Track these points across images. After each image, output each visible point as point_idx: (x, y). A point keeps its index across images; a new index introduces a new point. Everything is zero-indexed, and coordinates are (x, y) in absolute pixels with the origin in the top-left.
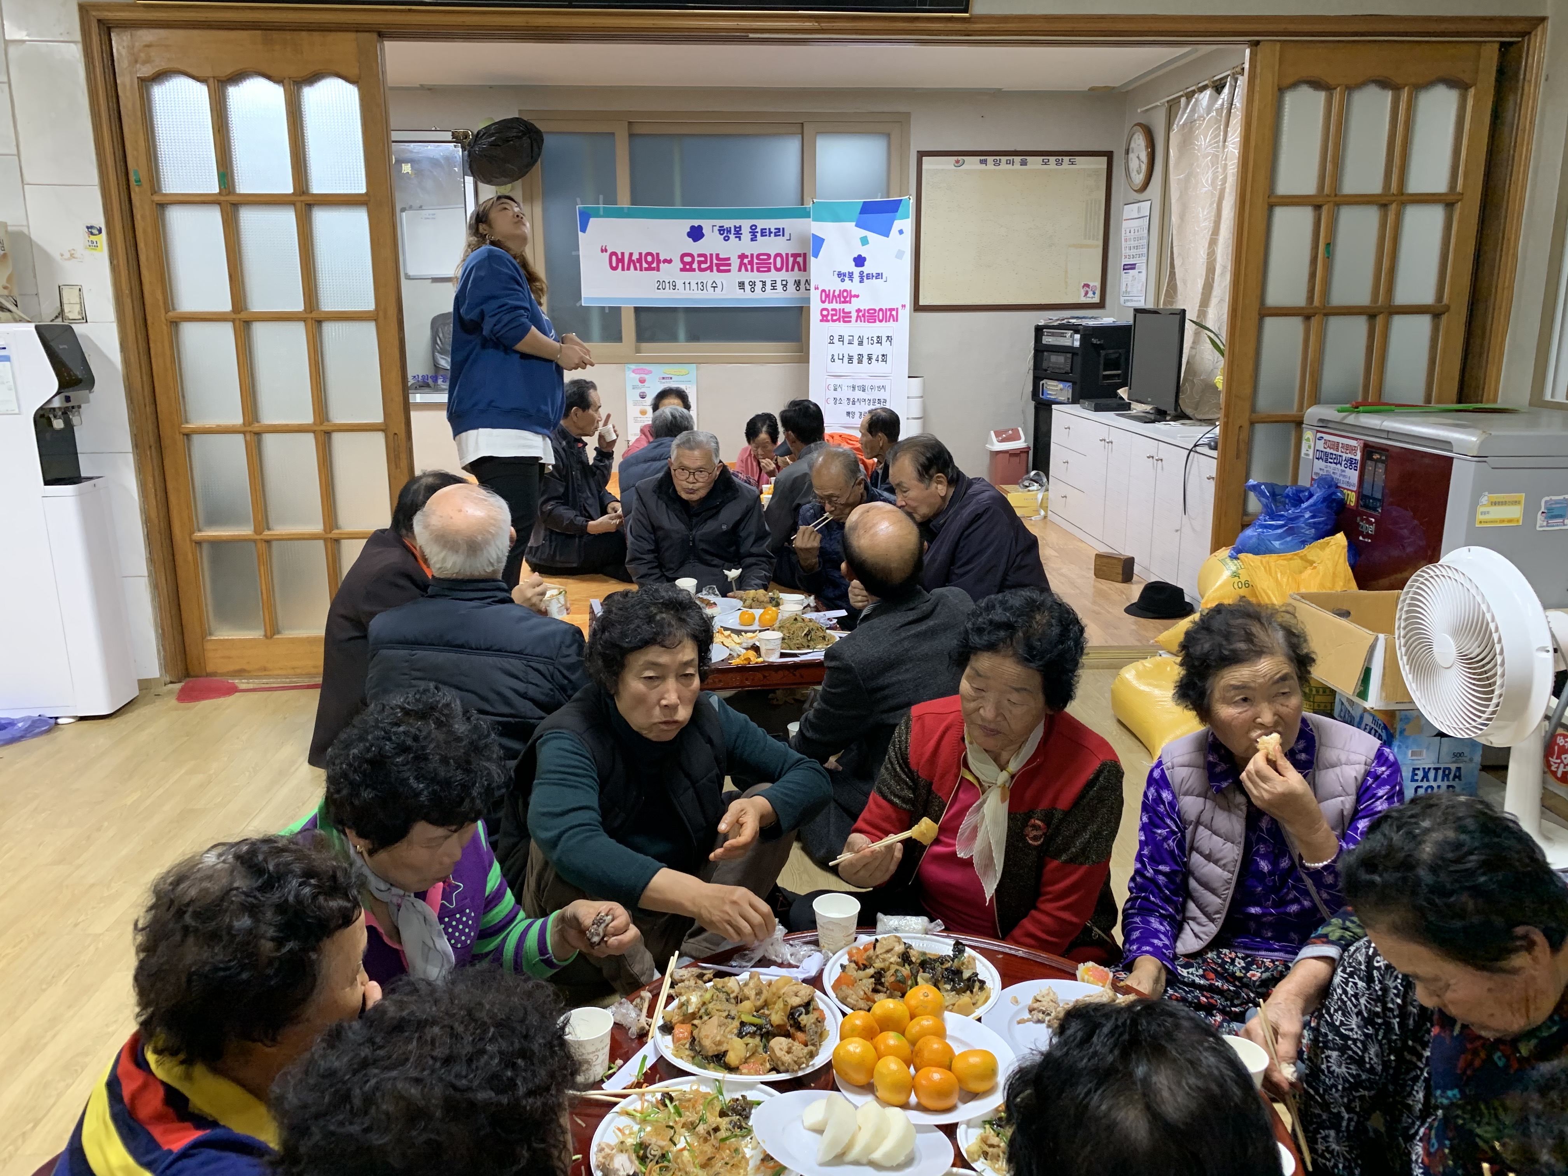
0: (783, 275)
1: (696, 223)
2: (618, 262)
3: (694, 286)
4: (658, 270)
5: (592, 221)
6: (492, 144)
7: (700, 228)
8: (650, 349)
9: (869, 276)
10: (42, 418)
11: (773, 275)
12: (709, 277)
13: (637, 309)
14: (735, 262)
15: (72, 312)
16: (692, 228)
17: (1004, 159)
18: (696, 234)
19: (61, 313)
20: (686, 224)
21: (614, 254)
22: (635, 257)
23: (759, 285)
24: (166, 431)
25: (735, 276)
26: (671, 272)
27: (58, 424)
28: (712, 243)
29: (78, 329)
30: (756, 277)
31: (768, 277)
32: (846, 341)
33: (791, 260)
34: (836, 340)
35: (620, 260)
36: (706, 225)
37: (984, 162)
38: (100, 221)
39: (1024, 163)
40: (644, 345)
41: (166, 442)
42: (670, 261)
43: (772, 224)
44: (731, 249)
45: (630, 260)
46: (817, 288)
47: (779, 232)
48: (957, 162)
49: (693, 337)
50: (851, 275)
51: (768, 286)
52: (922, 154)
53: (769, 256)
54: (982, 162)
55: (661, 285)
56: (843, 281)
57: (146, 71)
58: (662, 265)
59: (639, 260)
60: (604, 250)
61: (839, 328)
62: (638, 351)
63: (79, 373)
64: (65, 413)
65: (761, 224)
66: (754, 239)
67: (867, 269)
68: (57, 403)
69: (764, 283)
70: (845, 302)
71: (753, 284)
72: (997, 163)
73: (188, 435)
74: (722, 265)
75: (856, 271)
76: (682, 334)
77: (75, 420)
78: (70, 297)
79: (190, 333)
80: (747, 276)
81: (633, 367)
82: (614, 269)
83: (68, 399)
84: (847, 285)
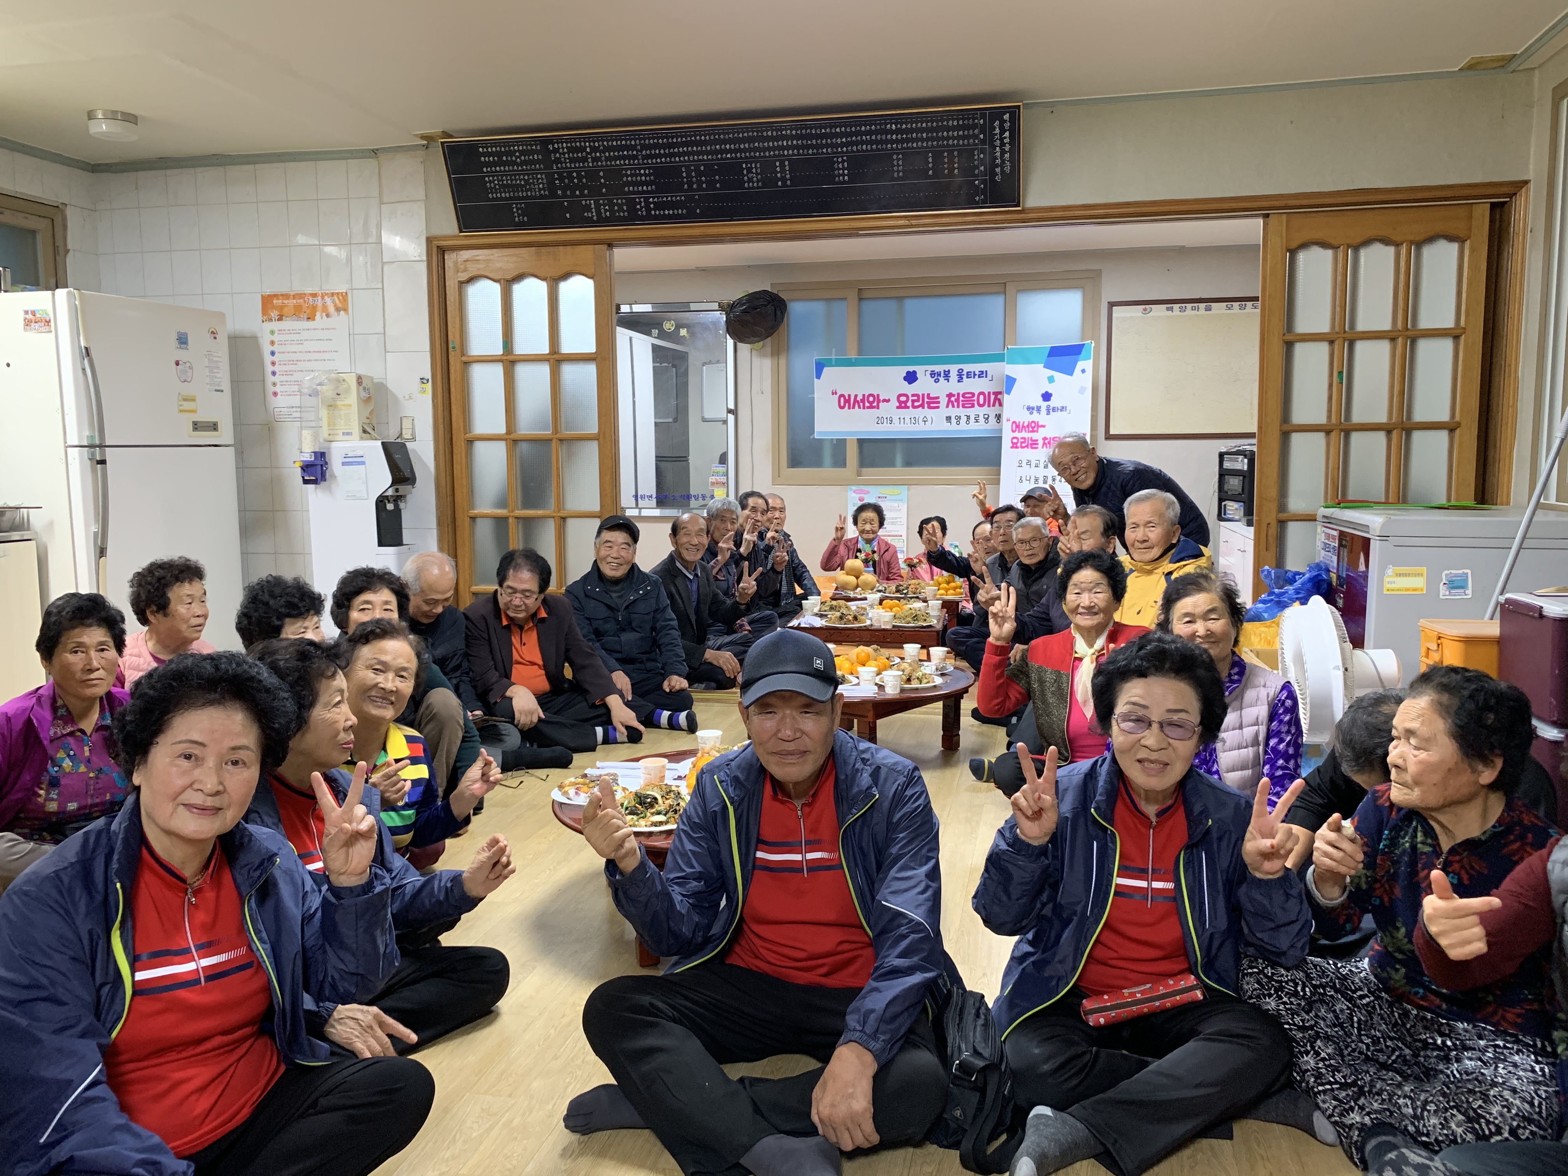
0: (985, 410)
1: (911, 369)
2: (846, 402)
3: (907, 420)
4: (878, 407)
5: (826, 370)
6: (744, 311)
7: (915, 373)
8: (870, 473)
9: (1054, 409)
10: (381, 502)
11: (977, 410)
12: (920, 413)
13: (861, 442)
14: (944, 400)
15: (407, 434)
16: (908, 373)
17: (1189, 306)
18: (911, 378)
19: (400, 436)
20: (903, 370)
21: (842, 396)
22: (859, 398)
23: (964, 419)
24: (459, 515)
25: (944, 410)
26: (888, 409)
27: (390, 507)
28: (924, 385)
29: (408, 445)
30: (962, 412)
31: (972, 412)
32: (1033, 465)
33: (992, 397)
34: (1024, 464)
35: (847, 401)
36: (920, 370)
37: (1171, 309)
38: (428, 375)
39: (1208, 309)
40: (864, 470)
41: (459, 522)
42: (888, 401)
43: (976, 368)
44: (941, 389)
45: (855, 400)
46: (1008, 420)
47: (982, 374)
48: (1145, 310)
49: (908, 463)
50: (1039, 409)
51: (972, 420)
52: (1112, 305)
53: (973, 394)
54: (1168, 309)
55: (880, 420)
56: (1031, 413)
57: (464, 277)
58: (881, 404)
59: (863, 401)
60: (834, 393)
61: (1027, 454)
62: (859, 475)
63: (407, 474)
64: (396, 499)
65: (967, 368)
66: (960, 380)
67: (1053, 403)
68: (390, 493)
69: (968, 417)
70: (1033, 431)
71: (958, 418)
72: (1182, 310)
73: (473, 519)
74: (932, 402)
75: (1044, 405)
76: (899, 460)
77: (402, 505)
78: (407, 424)
79: (480, 448)
80: (953, 412)
81: (854, 488)
82: (842, 408)
83: (397, 490)
84: (1035, 417)
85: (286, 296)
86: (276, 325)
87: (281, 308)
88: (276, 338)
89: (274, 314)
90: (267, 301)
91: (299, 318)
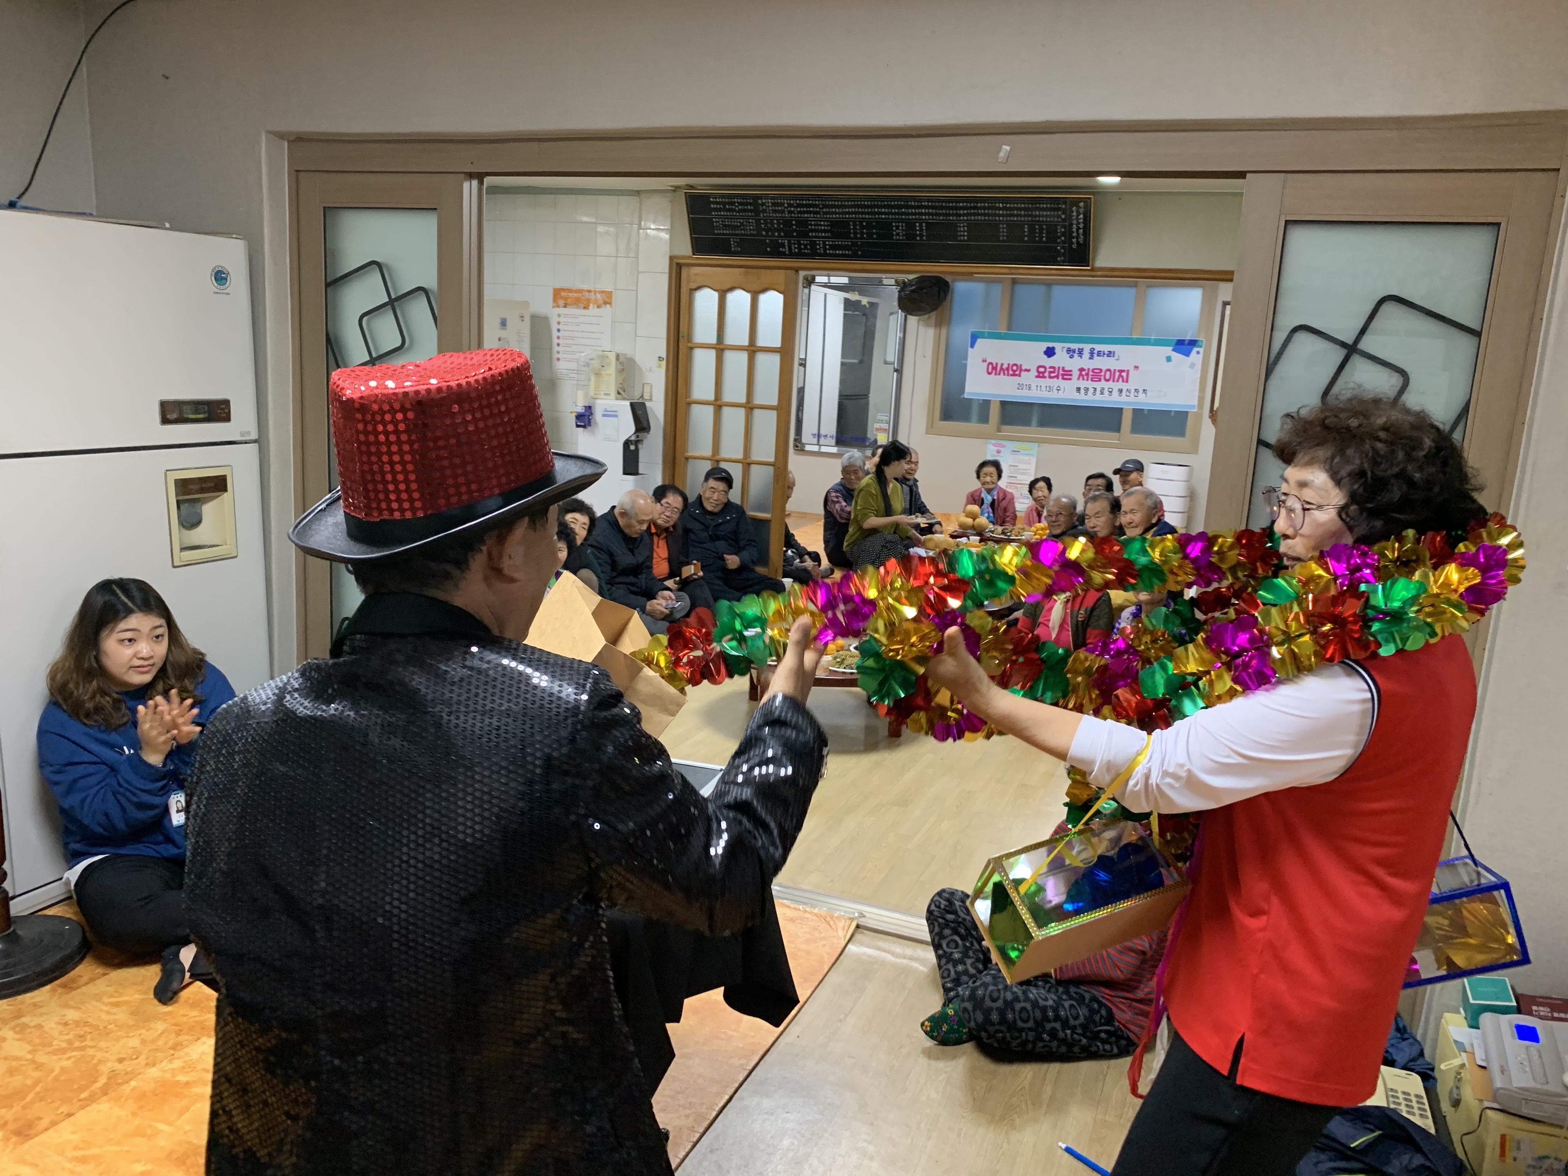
0: (1110, 384)
1: (1051, 345)
3: (1043, 388)
4: (1019, 375)
5: (979, 341)
6: (912, 291)
8: (1008, 430)
11: (1103, 384)
12: (1055, 383)
13: (1003, 403)
14: (1076, 374)
20: (1044, 346)
21: (991, 363)
22: (1005, 366)
23: (1091, 391)
24: (678, 456)
25: (1075, 382)
26: (1030, 378)
27: (632, 447)
28: (1061, 360)
29: (648, 404)
30: (1090, 384)
31: (1098, 385)
33: (1117, 374)
35: (994, 368)
36: (1058, 346)
38: (664, 355)
41: (677, 461)
42: (1028, 371)
44: (1074, 364)
45: (1002, 369)
47: (1110, 354)
51: (1098, 392)
52: (1228, 302)
53: (1101, 370)
55: (1020, 386)
57: (694, 286)
58: (1023, 373)
59: (1008, 369)
60: (984, 361)
62: (999, 430)
64: (637, 442)
65: (1098, 347)
66: (1091, 358)
69: (1095, 389)
71: (1087, 390)
73: (687, 459)
74: (1066, 375)
76: (1035, 421)
78: (647, 389)
79: (695, 408)
80: (1083, 384)
81: (994, 441)
82: (989, 373)
83: (638, 436)
85: (570, 291)
86: (562, 311)
87: (566, 299)
88: (561, 319)
89: (561, 302)
90: (557, 293)
91: (578, 307)
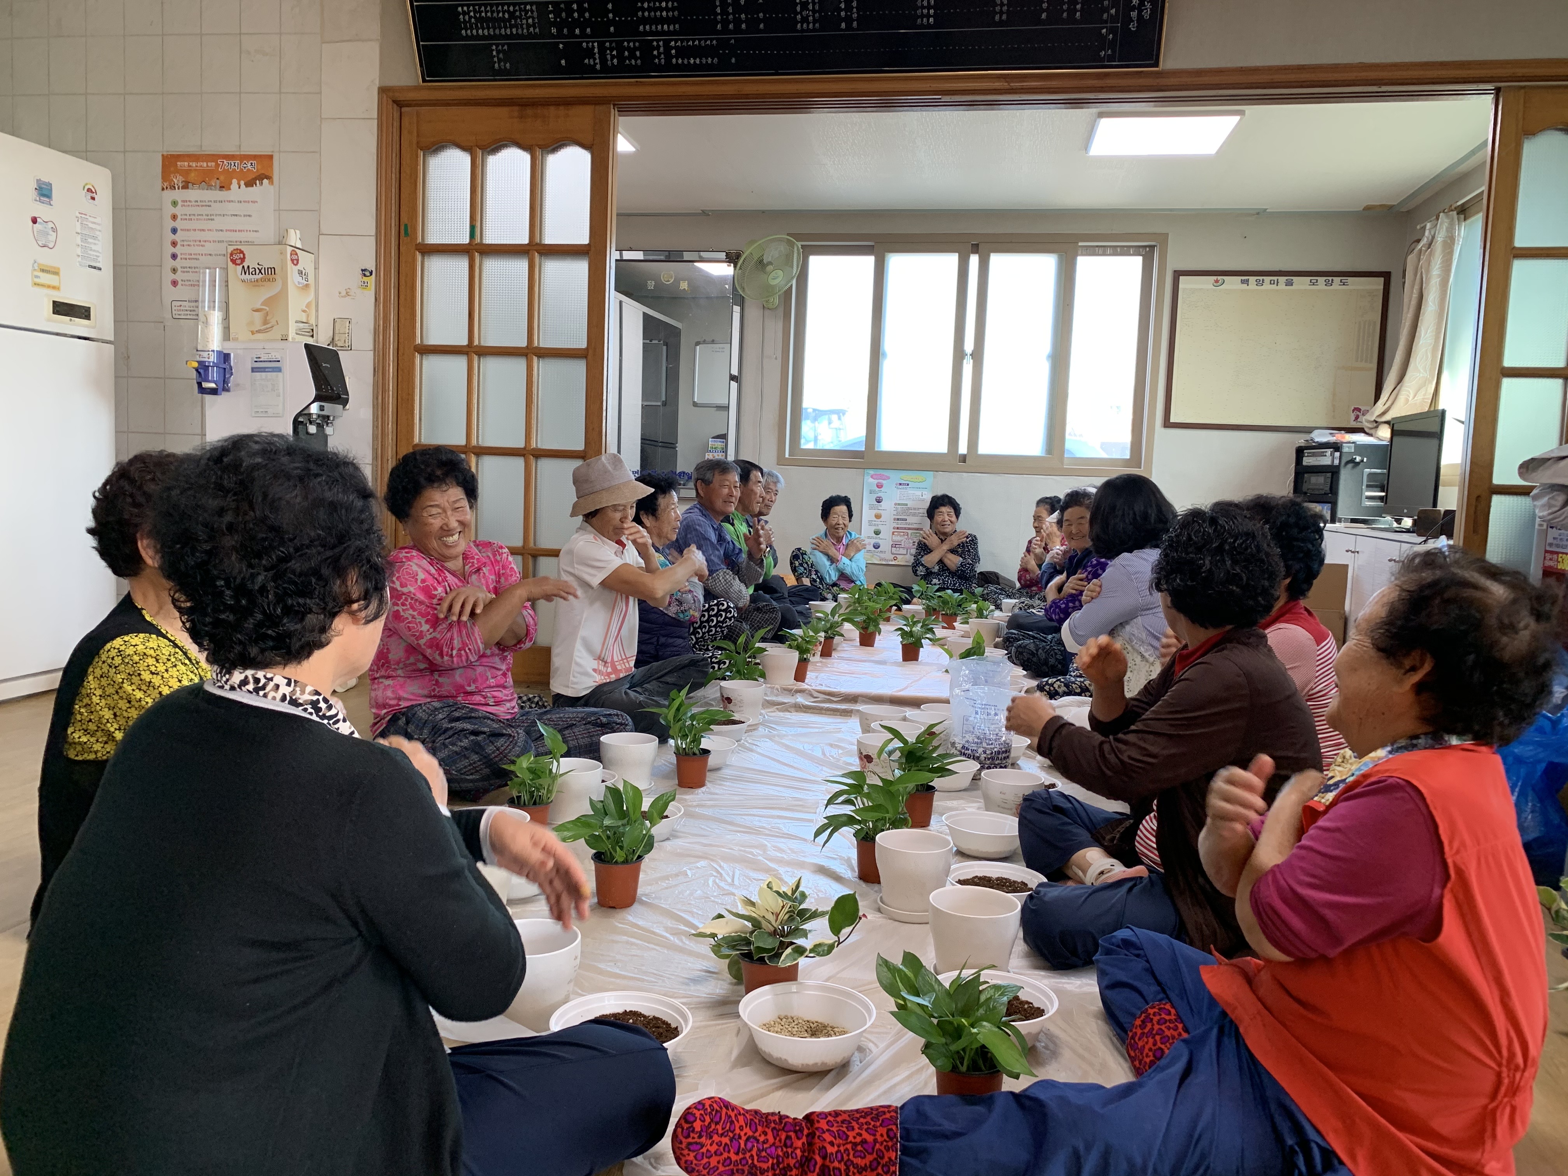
10: (300, 420)
15: (341, 341)
17: (1267, 279)
19: (332, 341)
37: (1246, 282)
38: (371, 266)
39: (1289, 284)
48: (1217, 281)
52: (1178, 274)
54: (1243, 282)
63: (337, 389)
64: (321, 420)
68: (312, 410)
72: (1259, 283)
77: (328, 428)
81: (872, 472)
85: (196, 158)
86: (178, 195)
87: (186, 173)
88: (178, 211)
89: (178, 180)
90: (170, 163)
91: (210, 187)
